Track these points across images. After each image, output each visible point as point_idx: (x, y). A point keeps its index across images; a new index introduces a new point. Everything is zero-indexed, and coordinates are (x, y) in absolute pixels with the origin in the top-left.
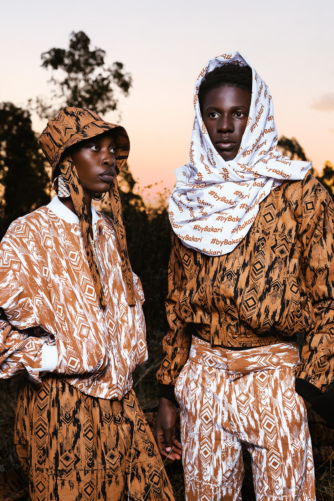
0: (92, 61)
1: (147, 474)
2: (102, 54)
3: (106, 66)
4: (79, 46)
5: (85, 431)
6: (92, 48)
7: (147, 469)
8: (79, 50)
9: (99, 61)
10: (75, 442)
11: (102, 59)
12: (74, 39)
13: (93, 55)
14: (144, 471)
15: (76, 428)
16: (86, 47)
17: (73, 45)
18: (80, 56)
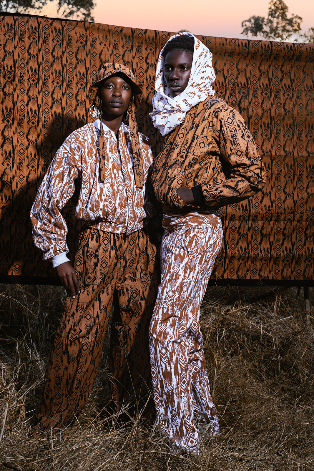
0: (288, 27)
1: (129, 292)
2: (299, 21)
3: (302, 32)
4: (277, 14)
5: (101, 262)
6: (289, 16)
7: (129, 289)
8: (278, 17)
9: (296, 27)
10: (95, 269)
11: (299, 26)
12: (273, 7)
13: (290, 22)
14: (127, 290)
15: (96, 260)
16: (283, 15)
17: (272, 13)
18: (278, 23)
